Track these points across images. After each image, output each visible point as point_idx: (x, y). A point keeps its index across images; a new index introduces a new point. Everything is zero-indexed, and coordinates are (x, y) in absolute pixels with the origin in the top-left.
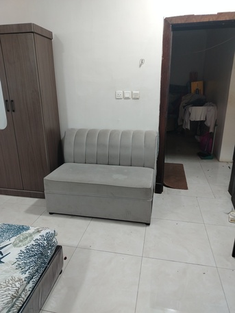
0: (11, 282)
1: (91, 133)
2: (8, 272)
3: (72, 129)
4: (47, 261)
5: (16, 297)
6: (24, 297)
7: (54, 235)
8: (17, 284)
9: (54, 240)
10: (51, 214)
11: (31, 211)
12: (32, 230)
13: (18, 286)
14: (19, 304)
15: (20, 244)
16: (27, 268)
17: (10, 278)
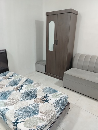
0: (51, 111)
1: (87, 56)
2: (50, 107)
3: (79, 54)
4: (64, 107)
5: (52, 118)
6: (55, 119)
7: (68, 97)
8: (53, 113)
9: (67, 100)
10: (64, 87)
11: (57, 84)
12: (59, 93)
13: (54, 114)
14: (53, 121)
15: (55, 97)
16: (57, 108)
17: (51, 110)
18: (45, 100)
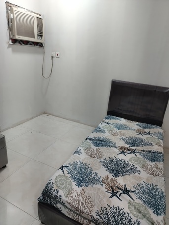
2: (100, 202)
13: (86, 211)
16: (102, 216)
17: (93, 204)
18: (115, 191)
